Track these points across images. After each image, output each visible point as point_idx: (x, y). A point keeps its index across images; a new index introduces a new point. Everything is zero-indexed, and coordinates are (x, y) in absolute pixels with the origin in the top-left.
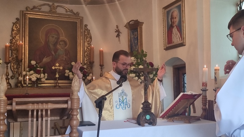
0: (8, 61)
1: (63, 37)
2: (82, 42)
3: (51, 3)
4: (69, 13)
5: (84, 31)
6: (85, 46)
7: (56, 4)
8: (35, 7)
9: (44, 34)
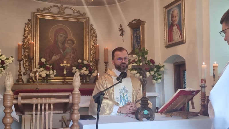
0: (20, 59)
1: (71, 36)
2: (88, 40)
3: (59, 5)
4: (76, 14)
5: (90, 31)
6: (91, 44)
7: (64, 6)
8: (45, 8)
9: (54, 33)
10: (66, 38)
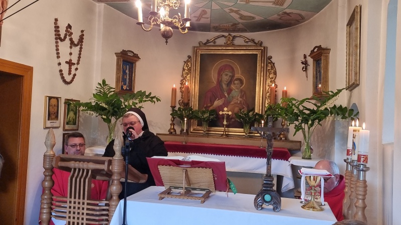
1: (238, 75)
2: (262, 79)
3: (226, 34)
4: (250, 43)
5: (267, 65)
6: (267, 84)
7: (233, 34)
8: (208, 41)
9: (217, 71)
10: (233, 76)
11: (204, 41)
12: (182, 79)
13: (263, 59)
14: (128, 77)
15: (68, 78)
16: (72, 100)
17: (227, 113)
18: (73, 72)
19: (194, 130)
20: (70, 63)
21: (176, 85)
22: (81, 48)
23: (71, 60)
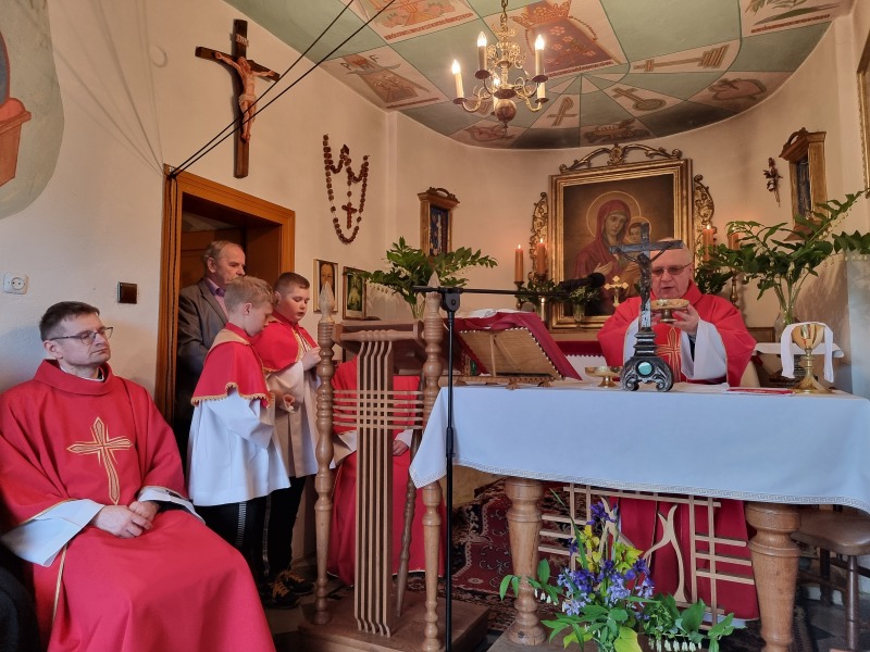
2: (685, 220)
3: (610, 147)
4: (655, 158)
5: (693, 193)
6: (696, 229)
7: (622, 145)
8: (576, 162)
9: (596, 215)
10: (628, 220)
11: (570, 164)
12: (532, 234)
13: (684, 181)
14: (440, 235)
15: (348, 234)
16: (354, 270)
17: (619, 286)
18: (354, 224)
19: (558, 323)
20: (349, 209)
21: (522, 245)
22: (364, 186)
23: (350, 204)
